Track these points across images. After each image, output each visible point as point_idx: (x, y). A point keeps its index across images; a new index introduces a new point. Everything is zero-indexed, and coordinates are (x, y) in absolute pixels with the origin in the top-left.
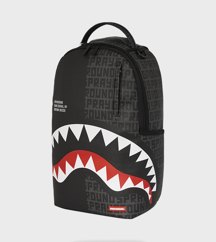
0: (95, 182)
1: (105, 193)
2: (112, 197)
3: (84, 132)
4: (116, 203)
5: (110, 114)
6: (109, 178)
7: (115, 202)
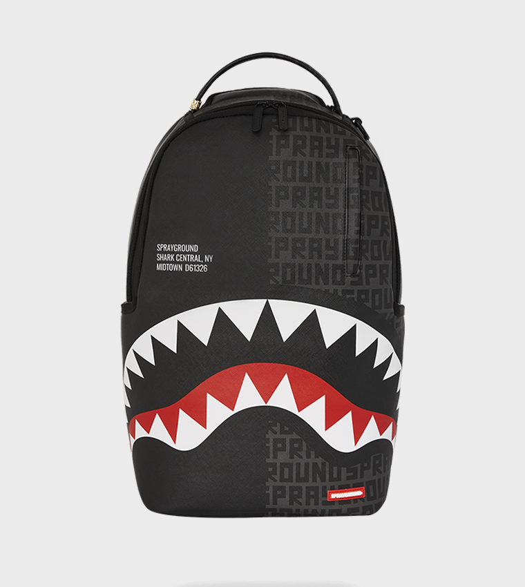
0: (295, 436)
1: (320, 461)
2: (335, 469)
3: (267, 318)
4: (344, 481)
5: (339, 272)
6: (329, 422)
7: (342, 479)
